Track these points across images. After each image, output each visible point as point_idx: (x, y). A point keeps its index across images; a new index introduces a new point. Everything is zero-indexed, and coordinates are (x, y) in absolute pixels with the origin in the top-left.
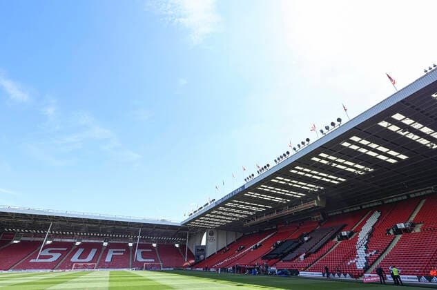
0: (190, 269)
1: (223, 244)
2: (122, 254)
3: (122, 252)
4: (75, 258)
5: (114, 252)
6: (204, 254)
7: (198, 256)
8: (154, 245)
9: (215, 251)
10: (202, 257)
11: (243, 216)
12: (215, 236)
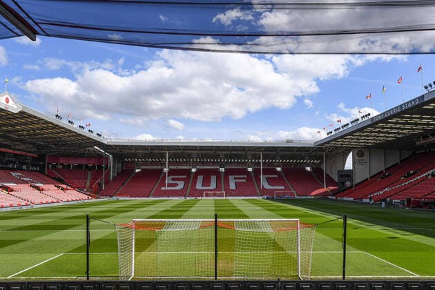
0: (334, 198)
1: (378, 166)
2: (245, 180)
3: (244, 178)
4: (199, 186)
5: (235, 179)
6: (352, 181)
7: (343, 183)
8: (279, 169)
9: (368, 176)
10: (348, 184)
11: (417, 132)
12: (366, 158)
